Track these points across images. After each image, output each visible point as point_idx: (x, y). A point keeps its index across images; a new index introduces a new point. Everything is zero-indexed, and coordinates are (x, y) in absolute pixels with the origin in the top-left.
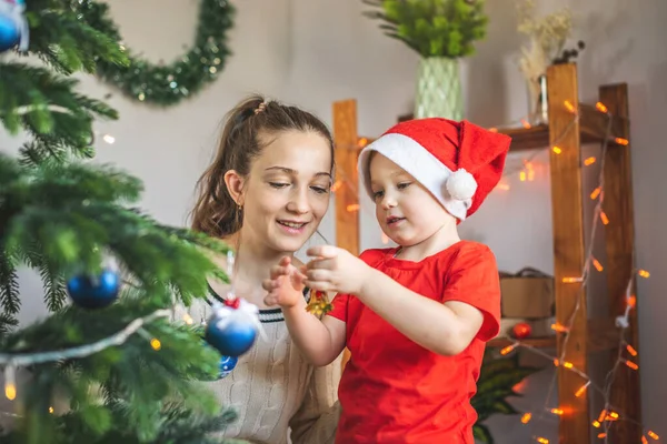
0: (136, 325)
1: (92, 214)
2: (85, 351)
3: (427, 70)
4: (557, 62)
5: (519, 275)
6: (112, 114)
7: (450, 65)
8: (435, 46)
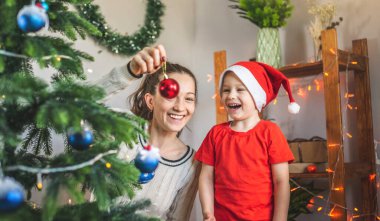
0: (99, 157)
1: (79, 105)
2: (75, 168)
3: (262, 34)
4: (328, 28)
5: (311, 140)
6: (91, 59)
7: (274, 31)
8: (265, 22)
